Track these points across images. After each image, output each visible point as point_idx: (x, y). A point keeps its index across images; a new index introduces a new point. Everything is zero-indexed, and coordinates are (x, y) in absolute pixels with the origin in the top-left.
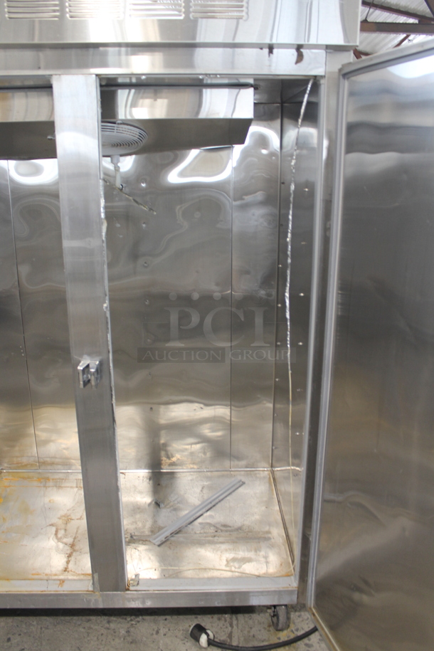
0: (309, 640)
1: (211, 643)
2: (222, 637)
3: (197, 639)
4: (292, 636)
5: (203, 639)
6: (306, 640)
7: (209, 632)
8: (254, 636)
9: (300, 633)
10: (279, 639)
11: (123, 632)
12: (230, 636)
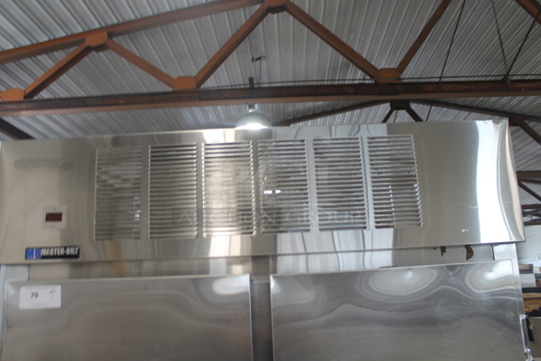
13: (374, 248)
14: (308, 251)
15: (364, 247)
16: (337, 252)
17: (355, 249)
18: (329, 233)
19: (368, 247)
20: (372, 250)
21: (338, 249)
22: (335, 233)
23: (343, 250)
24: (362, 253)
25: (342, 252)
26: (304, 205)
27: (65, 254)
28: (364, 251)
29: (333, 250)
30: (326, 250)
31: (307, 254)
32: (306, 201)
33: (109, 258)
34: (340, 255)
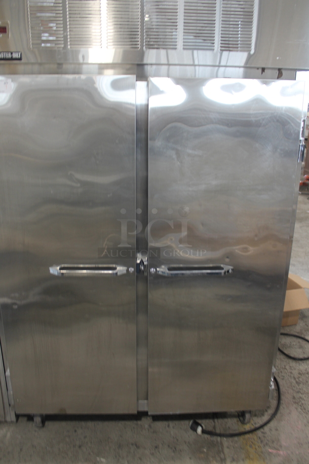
0: (264, 429)
1: (203, 431)
2: (210, 429)
3: (195, 430)
4: (253, 427)
5: (199, 430)
6: (262, 430)
7: (203, 426)
8: (229, 428)
9: (257, 425)
10: (245, 429)
11: (146, 426)
12: (214, 427)
13: (228, 64)
14: (170, 63)
15: (220, 63)
16: (194, 65)
17: (211, 64)
18: (190, 52)
19: (223, 63)
20: (226, 66)
21: (196, 63)
22: (195, 52)
23: (200, 63)
24: (217, 68)
25: (199, 65)
26: (174, 30)
27: (12, 57)
28: (219, 66)
29: (192, 63)
30: (185, 63)
31: (169, 65)
32: (175, 27)
33: (39, 61)
34: (197, 68)
